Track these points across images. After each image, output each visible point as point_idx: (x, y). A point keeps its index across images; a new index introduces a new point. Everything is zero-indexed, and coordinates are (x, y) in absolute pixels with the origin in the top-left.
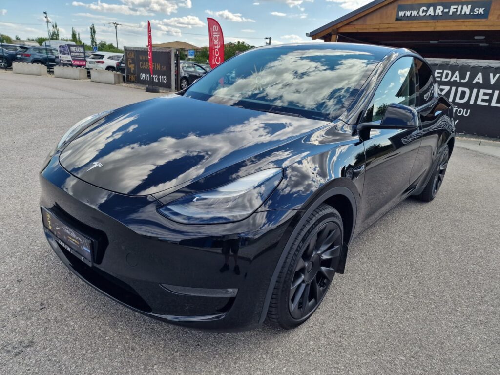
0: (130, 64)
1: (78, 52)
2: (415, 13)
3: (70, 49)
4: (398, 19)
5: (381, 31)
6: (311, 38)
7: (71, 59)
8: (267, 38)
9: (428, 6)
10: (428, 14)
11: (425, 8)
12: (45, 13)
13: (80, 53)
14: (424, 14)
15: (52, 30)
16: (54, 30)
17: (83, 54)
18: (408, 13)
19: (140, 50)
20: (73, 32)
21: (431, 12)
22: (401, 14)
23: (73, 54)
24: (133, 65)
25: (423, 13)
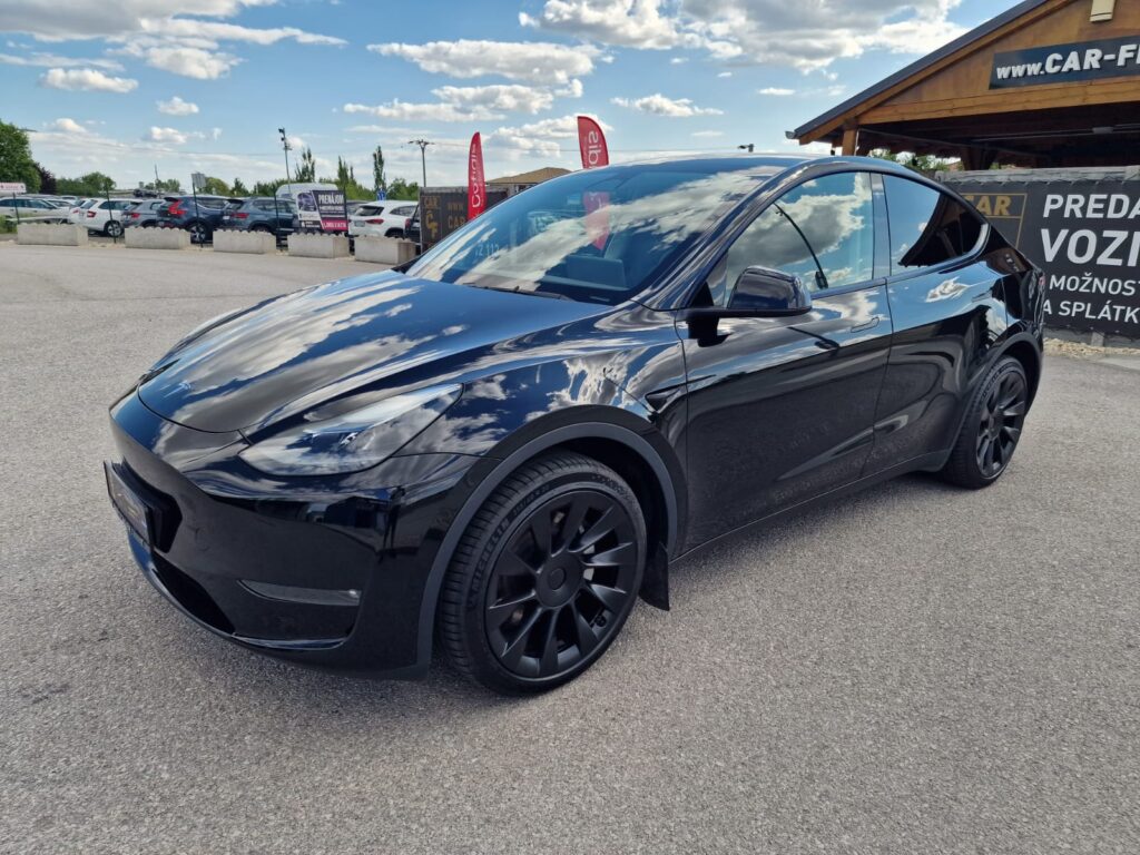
0: (430, 221)
1: (333, 205)
2: (1034, 69)
3: (317, 198)
4: (996, 84)
5: (958, 113)
6: (797, 141)
7: (319, 219)
8: (743, 147)
9: (1065, 50)
10: (1065, 69)
11: (1058, 57)
12: (282, 131)
13: (337, 205)
14: (1057, 68)
15: (302, 163)
16: (306, 163)
17: (341, 208)
18: (1018, 71)
19: (449, 191)
20: (340, 163)
21: (1073, 62)
22: (1002, 72)
23: (323, 208)
24: (435, 224)
25: (1053, 66)
